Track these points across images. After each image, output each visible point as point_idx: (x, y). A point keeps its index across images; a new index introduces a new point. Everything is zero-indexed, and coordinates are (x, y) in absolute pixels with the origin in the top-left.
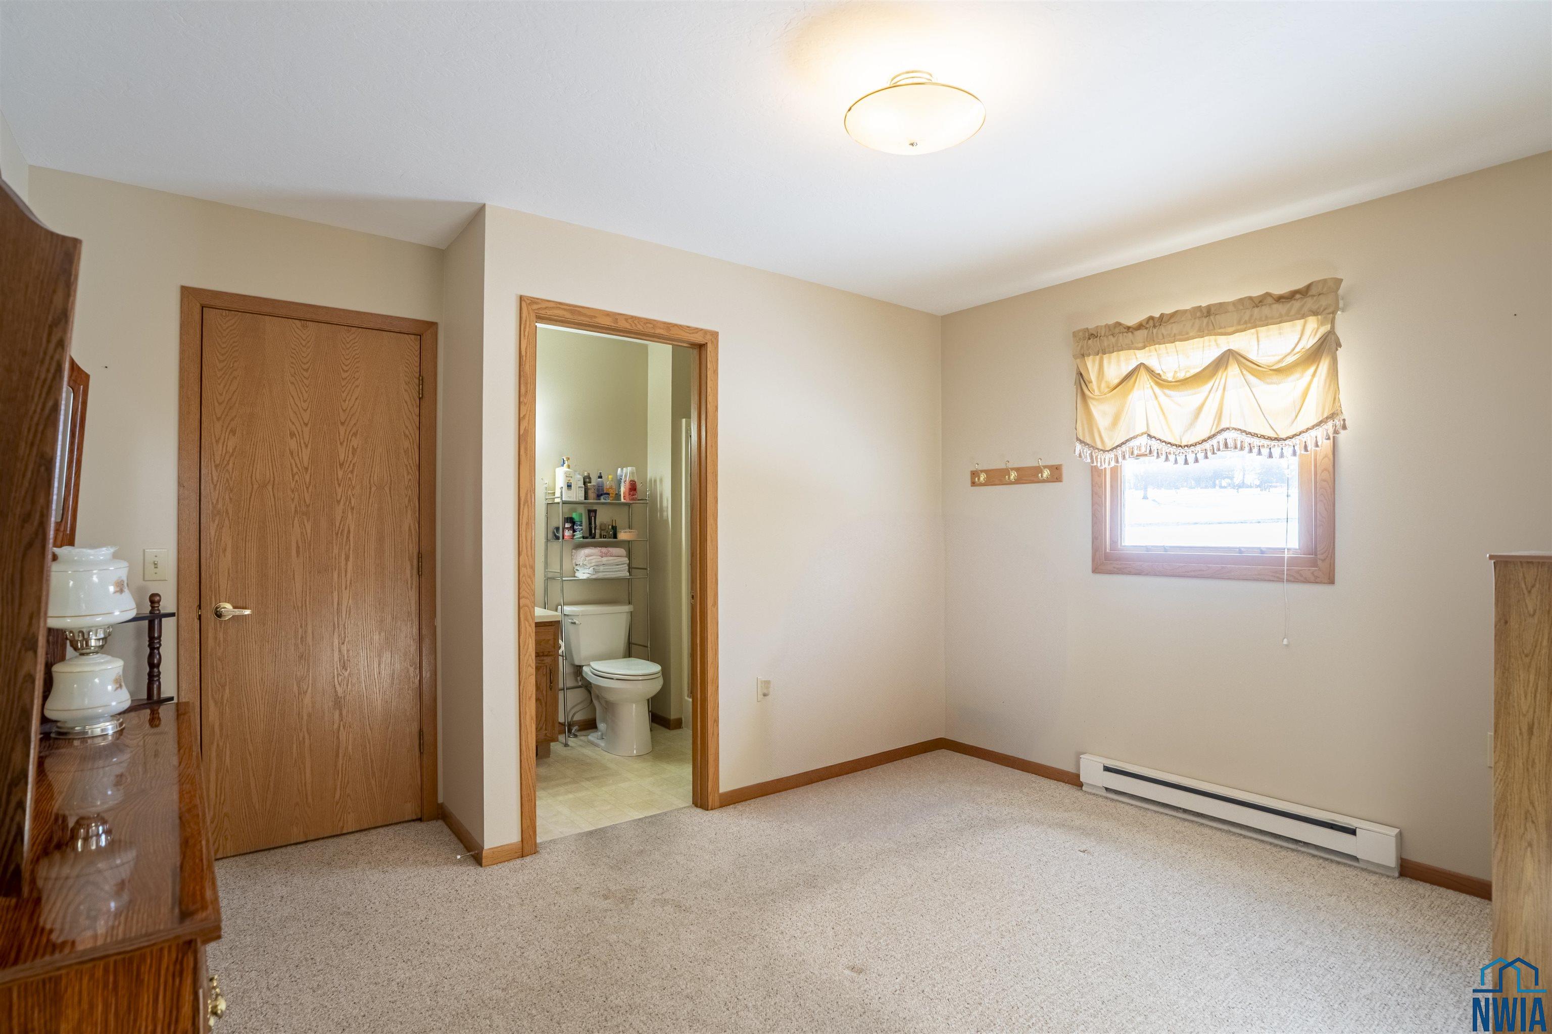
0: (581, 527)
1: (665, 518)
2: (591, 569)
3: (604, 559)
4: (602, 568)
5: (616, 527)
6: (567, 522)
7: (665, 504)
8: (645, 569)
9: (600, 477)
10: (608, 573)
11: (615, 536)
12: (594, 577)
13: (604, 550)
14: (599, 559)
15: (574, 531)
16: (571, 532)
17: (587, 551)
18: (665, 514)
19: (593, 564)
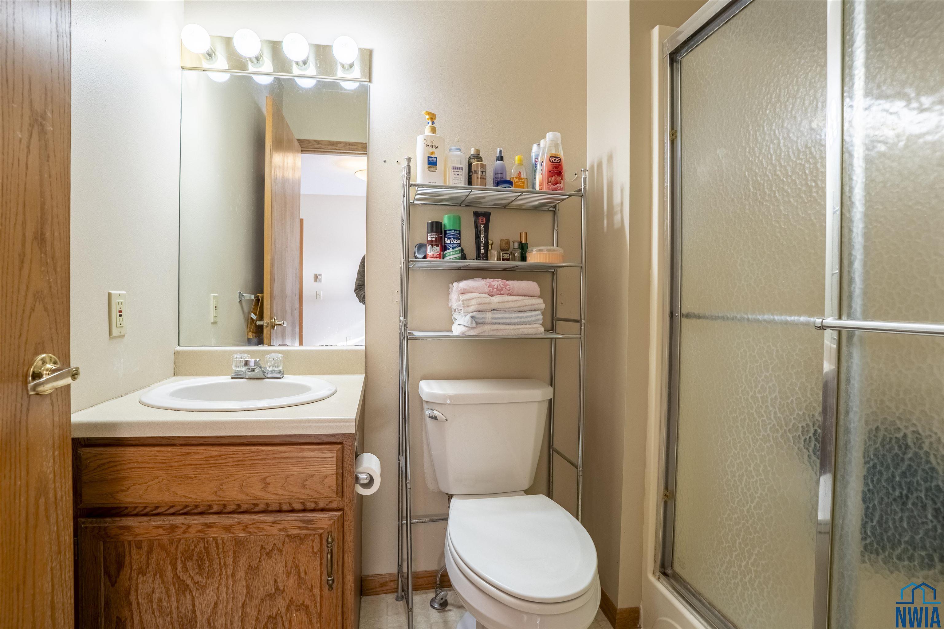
0: (457, 241)
1: (617, 225)
2: (468, 317)
3: (496, 299)
4: (489, 316)
5: (526, 244)
6: (432, 232)
7: (617, 199)
8: (578, 321)
9: (501, 158)
10: (501, 327)
11: (523, 258)
12: (473, 333)
13: (497, 283)
14: (486, 298)
15: (444, 248)
16: (438, 249)
17: (464, 284)
18: (617, 218)
19: (472, 309)
